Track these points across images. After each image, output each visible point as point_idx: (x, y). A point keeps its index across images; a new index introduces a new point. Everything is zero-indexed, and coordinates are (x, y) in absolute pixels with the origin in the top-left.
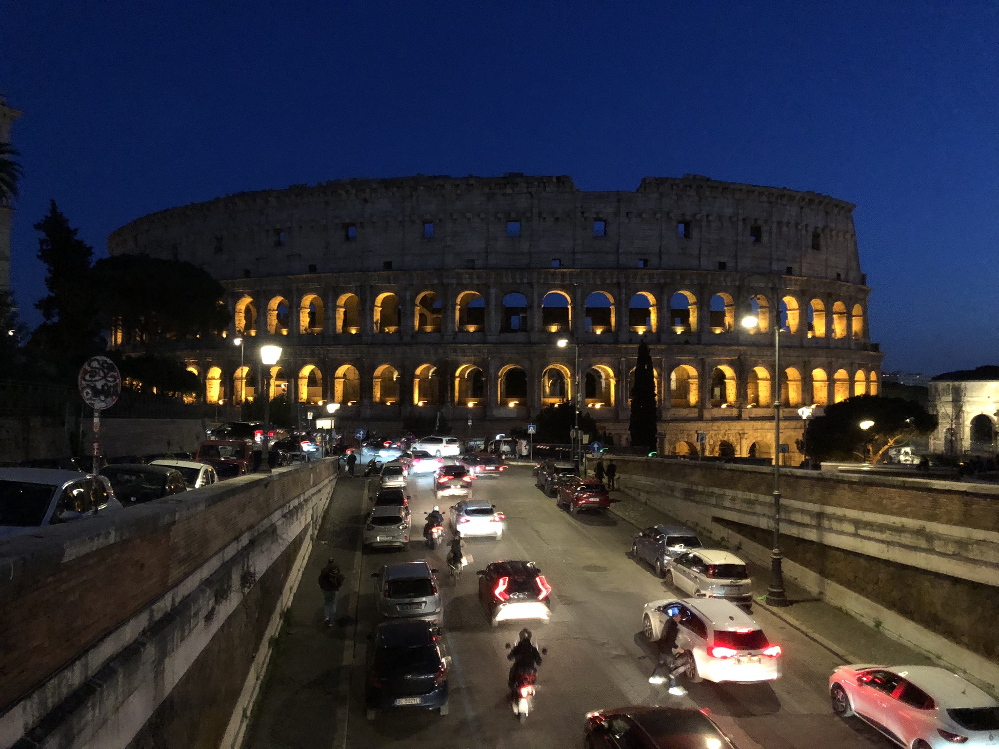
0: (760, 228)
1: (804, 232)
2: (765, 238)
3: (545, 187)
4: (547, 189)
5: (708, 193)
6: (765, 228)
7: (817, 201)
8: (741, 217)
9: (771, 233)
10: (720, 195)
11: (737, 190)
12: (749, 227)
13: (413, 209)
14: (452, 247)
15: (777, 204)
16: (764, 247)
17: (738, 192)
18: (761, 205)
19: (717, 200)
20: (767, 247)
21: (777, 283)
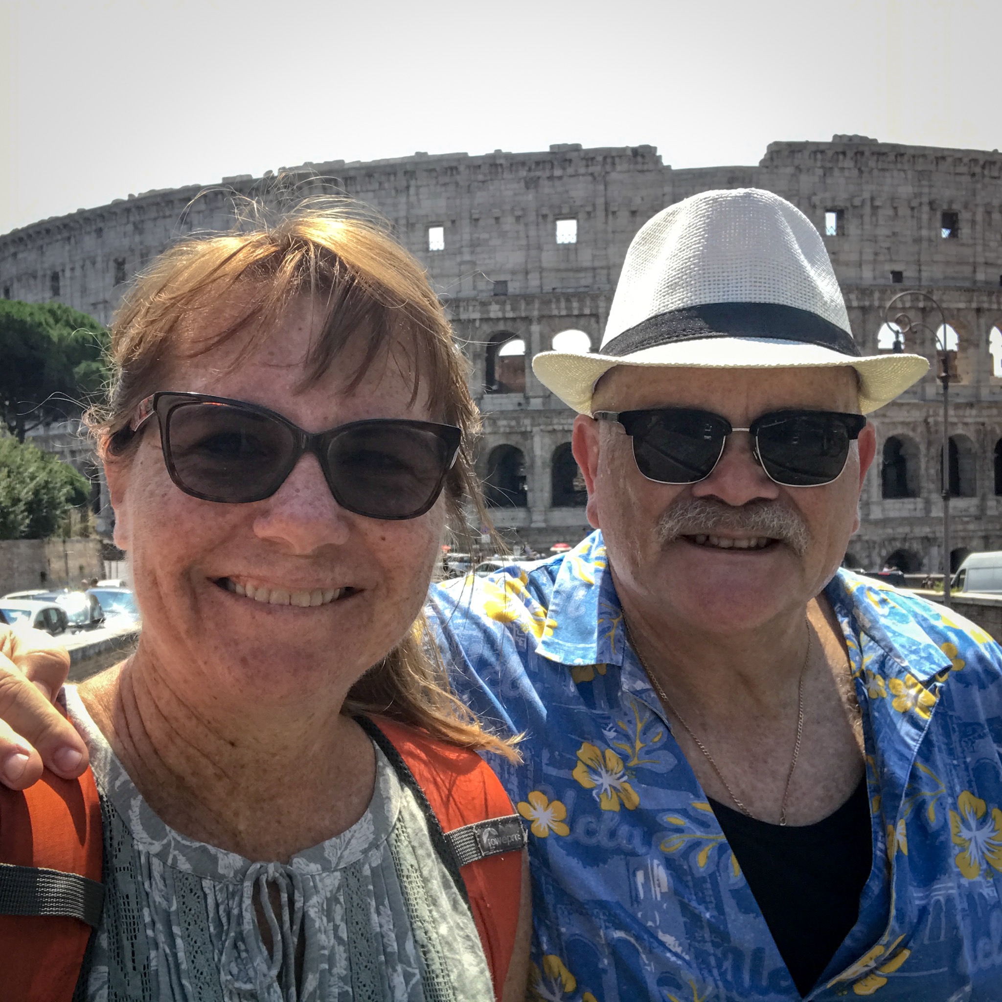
0: (956, 215)
2: (965, 231)
3: (613, 164)
4: (619, 168)
5: (872, 163)
6: (964, 216)
8: (925, 200)
9: (973, 222)
10: (892, 166)
11: (919, 156)
12: (939, 215)
13: (410, 206)
14: (473, 263)
15: (983, 176)
16: (963, 245)
17: (921, 160)
18: (958, 179)
19: (887, 174)
20: (968, 245)
21: (984, 303)
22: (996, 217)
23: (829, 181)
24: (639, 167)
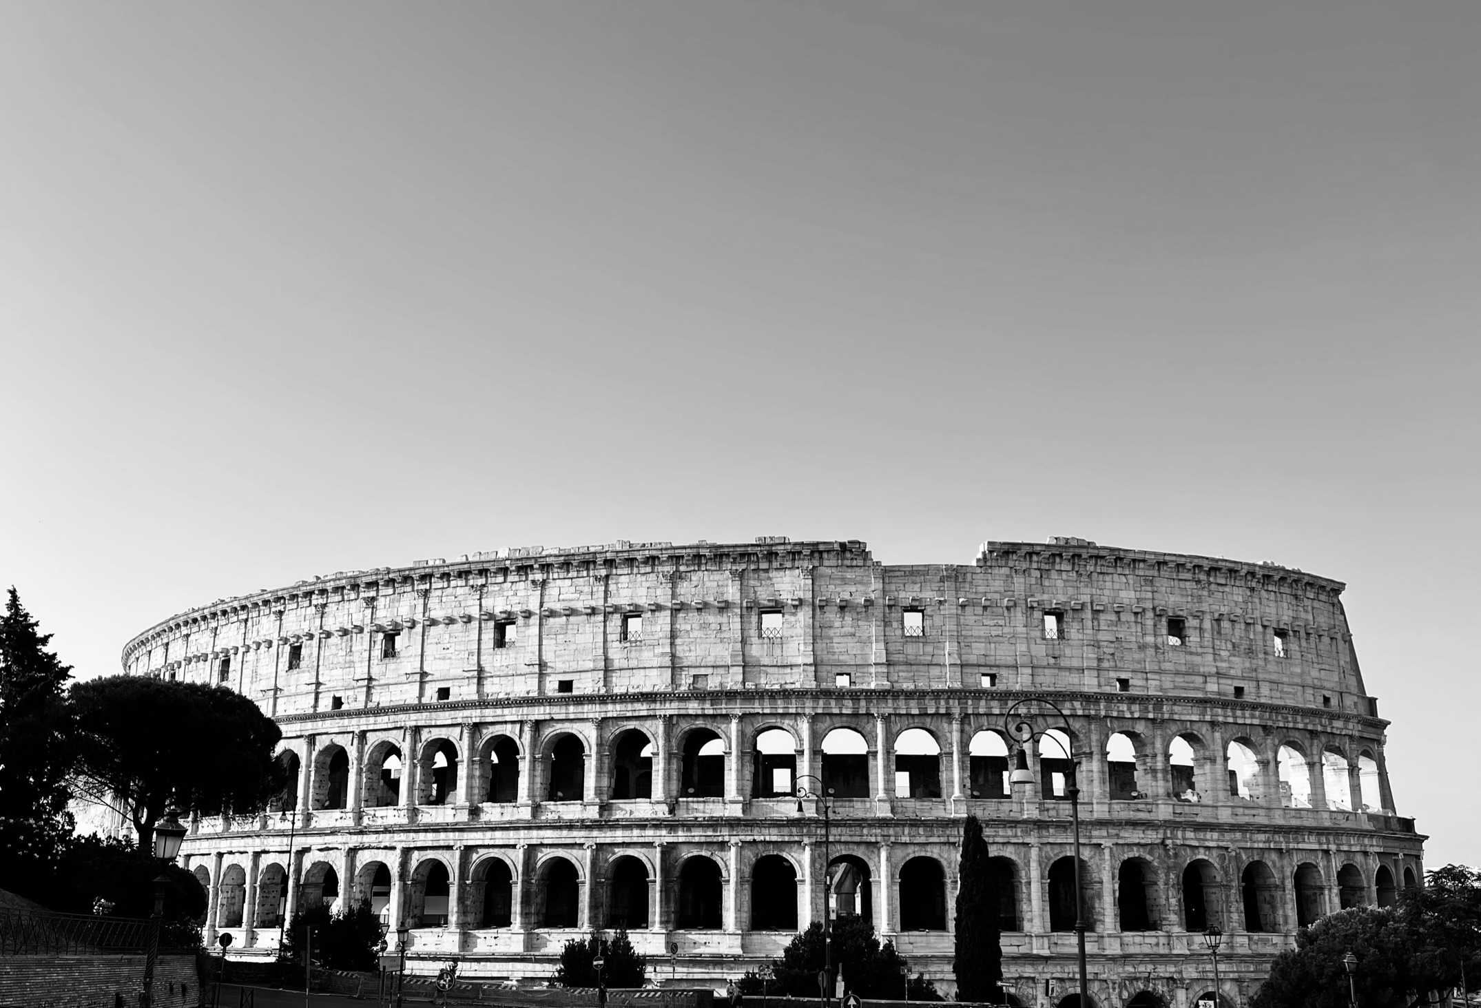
0: (1182, 622)
1: (1259, 628)
2: (1193, 638)
3: (821, 558)
4: (826, 563)
5: (1090, 567)
6: (1191, 623)
7: (1276, 578)
8: (1149, 605)
9: (1201, 630)
10: (1111, 570)
11: (1140, 561)
12: (1164, 621)
13: (609, 595)
14: (673, 655)
15: (1210, 583)
16: (1191, 653)
17: (1142, 565)
18: (1182, 584)
19: (1108, 578)
20: (1197, 654)
21: (1220, 715)
22: (1225, 624)
23: (1046, 583)
24: (848, 563)
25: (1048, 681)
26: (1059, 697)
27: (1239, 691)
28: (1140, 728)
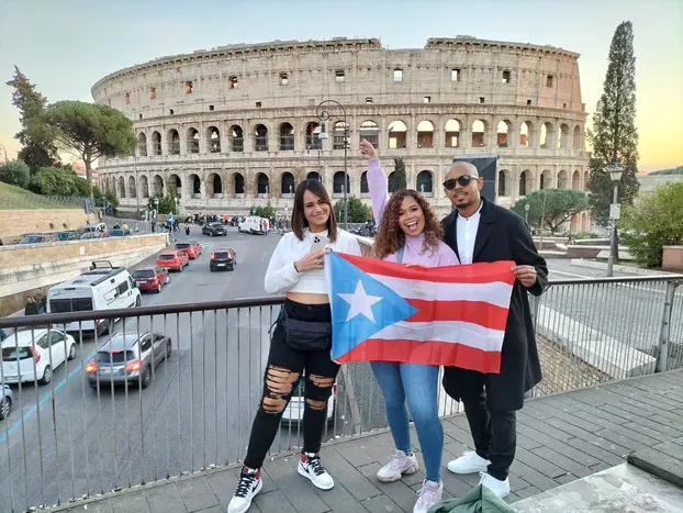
0: (509, 72)
1: (541, 75)
2: (513, 78)
3: (360, 46)
4: (363, 49)
5: (473, 49)
6: (513, 73)
7: (551, 52)
8: (496, 65)
9: (517, 76)
10: (482, 50)
11: (494, 45)
12: (502, 72)
13: (273, 65)
14: (300, 91)
15: (522, 55)
16: (511, 86)
17: (495, 47)
18: (511, 56)
19: (480, 53)
20: (514, 86)
21: (520, 112)
22: (527, 73)
23: (454, 56)
24: (372, 48)
25: (452, 100)
26: (455, 106)
27: (529, 102)
28: (486, 118)
